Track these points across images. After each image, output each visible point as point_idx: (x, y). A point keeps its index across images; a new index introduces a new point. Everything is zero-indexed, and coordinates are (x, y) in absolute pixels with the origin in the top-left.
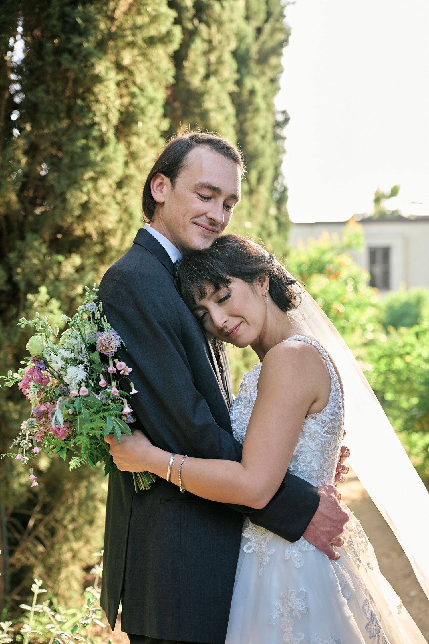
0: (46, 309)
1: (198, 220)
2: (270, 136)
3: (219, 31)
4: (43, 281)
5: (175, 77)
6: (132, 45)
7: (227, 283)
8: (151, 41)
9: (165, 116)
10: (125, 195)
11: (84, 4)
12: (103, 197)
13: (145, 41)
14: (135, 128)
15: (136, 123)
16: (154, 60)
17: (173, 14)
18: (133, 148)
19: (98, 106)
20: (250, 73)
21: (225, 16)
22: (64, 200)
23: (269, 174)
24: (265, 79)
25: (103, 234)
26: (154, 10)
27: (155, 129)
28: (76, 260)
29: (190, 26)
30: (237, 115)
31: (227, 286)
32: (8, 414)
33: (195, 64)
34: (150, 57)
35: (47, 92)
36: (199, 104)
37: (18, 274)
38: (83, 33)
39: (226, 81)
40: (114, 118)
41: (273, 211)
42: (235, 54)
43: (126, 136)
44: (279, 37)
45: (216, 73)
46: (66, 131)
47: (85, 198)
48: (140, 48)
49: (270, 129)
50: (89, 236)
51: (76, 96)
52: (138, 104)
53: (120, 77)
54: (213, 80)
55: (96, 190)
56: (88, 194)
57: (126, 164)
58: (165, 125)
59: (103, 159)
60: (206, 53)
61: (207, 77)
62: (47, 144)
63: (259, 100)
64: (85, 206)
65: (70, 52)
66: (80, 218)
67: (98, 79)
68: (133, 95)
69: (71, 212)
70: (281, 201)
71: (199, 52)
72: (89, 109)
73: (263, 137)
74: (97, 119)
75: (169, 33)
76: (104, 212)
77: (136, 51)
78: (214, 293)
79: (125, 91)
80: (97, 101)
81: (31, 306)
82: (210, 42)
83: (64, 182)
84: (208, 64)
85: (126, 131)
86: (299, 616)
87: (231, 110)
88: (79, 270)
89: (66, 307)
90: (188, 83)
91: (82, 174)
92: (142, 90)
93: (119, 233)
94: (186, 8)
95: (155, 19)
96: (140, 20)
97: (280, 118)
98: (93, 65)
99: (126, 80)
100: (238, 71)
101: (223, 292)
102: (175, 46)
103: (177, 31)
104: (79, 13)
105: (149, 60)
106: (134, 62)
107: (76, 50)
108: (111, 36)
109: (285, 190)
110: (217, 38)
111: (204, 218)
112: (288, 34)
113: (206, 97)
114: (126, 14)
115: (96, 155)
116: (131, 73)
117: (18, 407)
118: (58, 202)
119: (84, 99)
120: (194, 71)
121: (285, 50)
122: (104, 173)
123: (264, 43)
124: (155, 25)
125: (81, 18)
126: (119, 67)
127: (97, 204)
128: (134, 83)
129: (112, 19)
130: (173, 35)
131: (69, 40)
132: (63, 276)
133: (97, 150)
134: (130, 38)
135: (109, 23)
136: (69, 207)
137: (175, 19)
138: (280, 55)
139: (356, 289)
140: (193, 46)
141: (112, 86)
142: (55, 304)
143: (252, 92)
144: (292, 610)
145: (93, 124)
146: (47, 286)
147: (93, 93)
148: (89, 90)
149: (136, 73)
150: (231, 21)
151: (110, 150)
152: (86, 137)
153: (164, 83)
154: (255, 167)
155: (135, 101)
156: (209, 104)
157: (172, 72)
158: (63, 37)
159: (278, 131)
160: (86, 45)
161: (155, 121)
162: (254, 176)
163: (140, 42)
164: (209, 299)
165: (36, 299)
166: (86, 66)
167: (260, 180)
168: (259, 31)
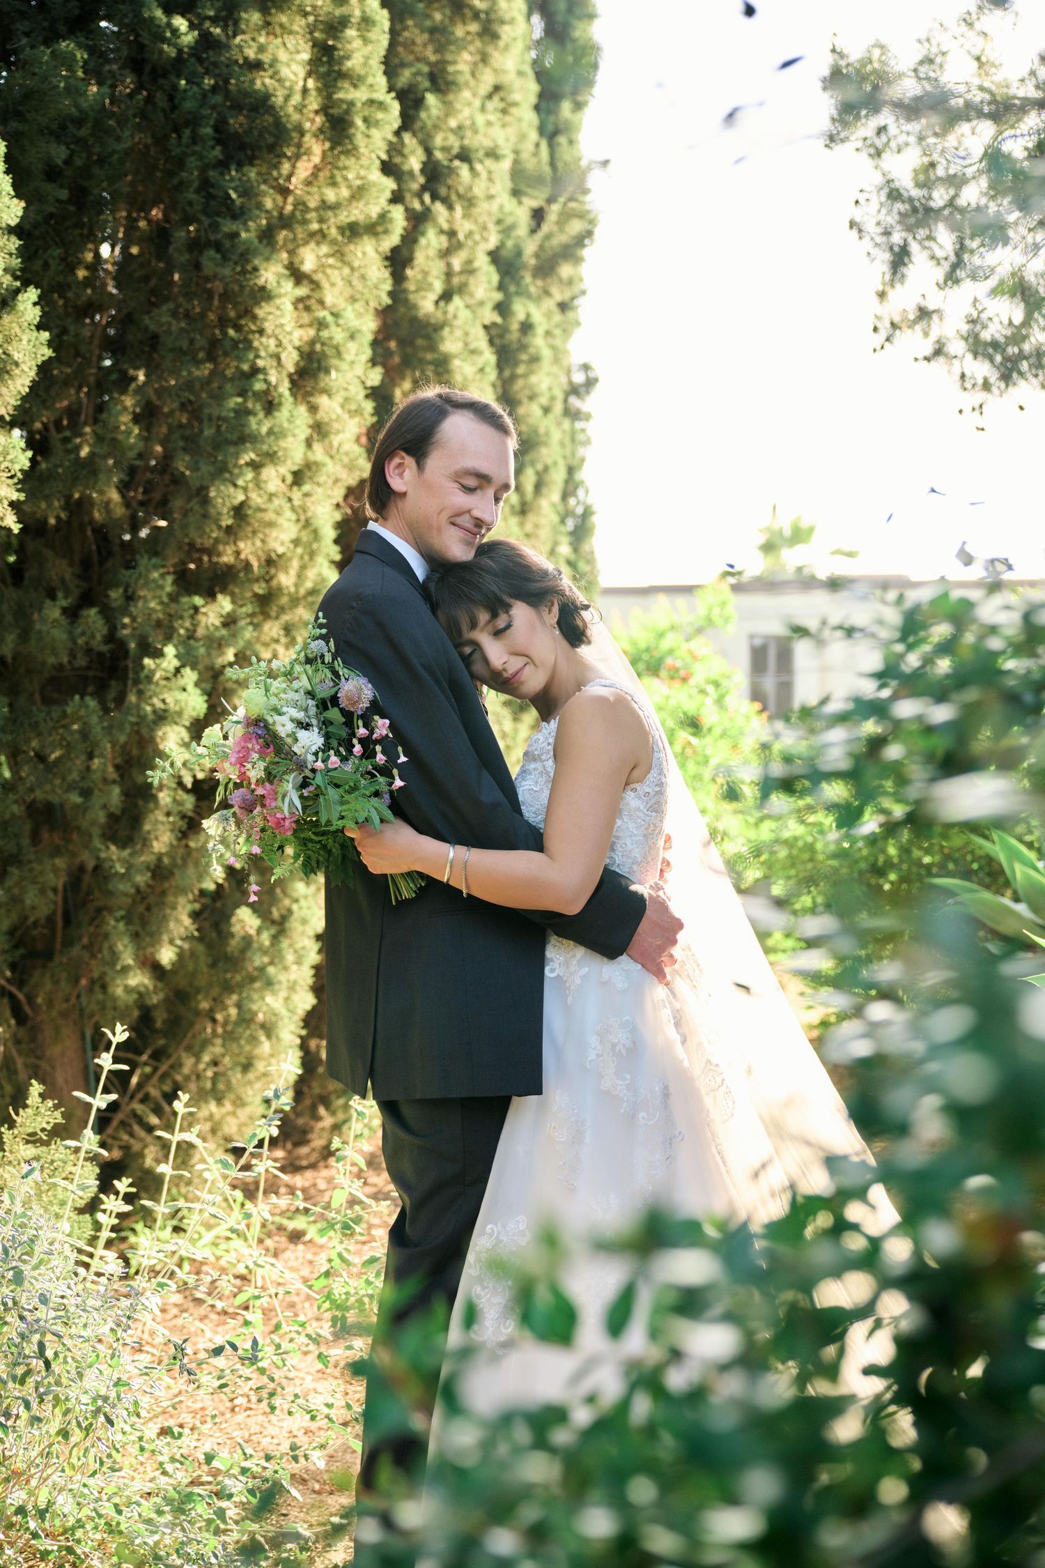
0: (173, 684)
1: (459, 520)
2: (558, 408)
3: (466, 216)
4: (168, 638)
5: (391, 294)
6: (320, 236)
7: (507, 607)
8: (353, 231)
9: (373, 362)
10: (306, 495)
11: (240, 165)
12: (271, 496)
13: (341, 229)
14: (324, 381)
15: (327, 372)
16: (356, 264)
17: (390, 184)
18: (321, 415)
19: (264, 340)
20: (523, 293)
21: (479, 190)
22: (206, 501)
23: (558, 477)
24: (550, 304)
25: (271, 562)
26: (359, 177)
27: (357, 382)
28: (224, 604)
29: (417, 205)
30: (500, 366)
31: (507, 612)
32: (106, 865)
33: (425, 274)
34: (349, 258)
35: (174, 314)
36: (433, 347)
37: (124, 626)
38: (238, 215)
39: (481, 303)
40: (290, 359)
41: (565, 549)
42: (494, 256)
43: (311, 394)
44: (576, 227)
45: (462, 289)
46: (207, 382)
47: (241, 497)
48: (333, 242)
49: (560, 395)
50: (248, 566)
51: (223, 322)
52: (331, 338)
53: (302, 291)
54: (457, 301)
55: (258, 483)
56: (245, 489)
57: (309, 443)
58: (375, 377)
59: (270, 432)
60: (445, 254)
61: (446, 296)
62: (175, 405)
63: (538, 341)
64: (239, 511)
65: (218, 246)
66: (231, 533)
67: (264, 294)
68: (321, 325)
69: (217, 522)
70: (580, 533)
71: (432, 252)
72: (249, 345)
73: (546, 410)
74: (260, 363)
75: (383, 217)
76: (271, 524)
77: (325, 249)
78: (489, 621)
79: (306, 318)
80: (261, 332)
81: (149, 678)
82: (452, 234)
83: (205, 468)
84: (449, 274)
85: (309, 385)
86: (624, 1053)
87: (489, 357)
88: (229, 621)
89: (208, 686)
90: (415, 307)
91: (237, 458)
92: (336, 315)
93: (295, 564)
94: (411, 173)
95: (359, 193)
96: (331, 195)
97: (579, 378)
98: (256, 269)
99: (308, 297)
100: (501, 287)
101: (501, 622)
102: (393, 239)
103: (398, 213)
104: (232, 180)
105: (349, 264)
106: (322, 267)
107: (227, 244)
108: (285, 222)
109: (587, 513)
110: (464, 227)
111: (466, 517)
112: (591, 222)
113: (446, 331)
114: (308, 183)
115: (260, 423)
116: (316, 286)
117: (126, 853)
118: (194, 504)
119: (238, 328)
120: (424, 286)
121: (586, 253)
122: (271, 457)
123: (548, 237)
124: (361, 204)
125: (235, 190)
126: (298, 276)
127: (260, 510)
128: (321, 303)
129: (285, 192)
130: (391, 220)
131: (215, 226)
132: (200, 632)
133: (261, 415)
134: (315, 226)
135: (279, 199)
136: (212, 511)
137: (393, 192)
138: (578, 260)
139: (720, 701)
140: (423, 241)
141: (288, 307)
142: (190, 676)
143: (527, 327)
144: (614, 1045)
145: (255, 371)
146: (176, 646)
147: (254, 318)
148: (248, 313)
149: (325, 284)
150: (490, 197)
151: (283, 415)
152: (242, 393)
153: (373, 304)
154: (533, 464)
155: (325, 334)
156: (450, 344)
157: (388, 286)
158: (206, 221)
159: (574, 401)
160: (243, 235)
161: (359, 370)
162: (529, 478)
163: (333, 232)
164: (482, 630)
165: (158, 666)
166: (244, 272)
167: (538, 487)
168: (538, 215)
